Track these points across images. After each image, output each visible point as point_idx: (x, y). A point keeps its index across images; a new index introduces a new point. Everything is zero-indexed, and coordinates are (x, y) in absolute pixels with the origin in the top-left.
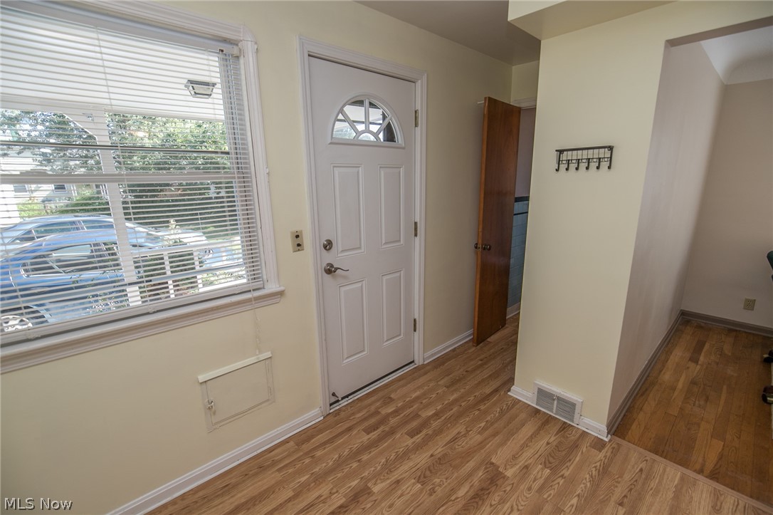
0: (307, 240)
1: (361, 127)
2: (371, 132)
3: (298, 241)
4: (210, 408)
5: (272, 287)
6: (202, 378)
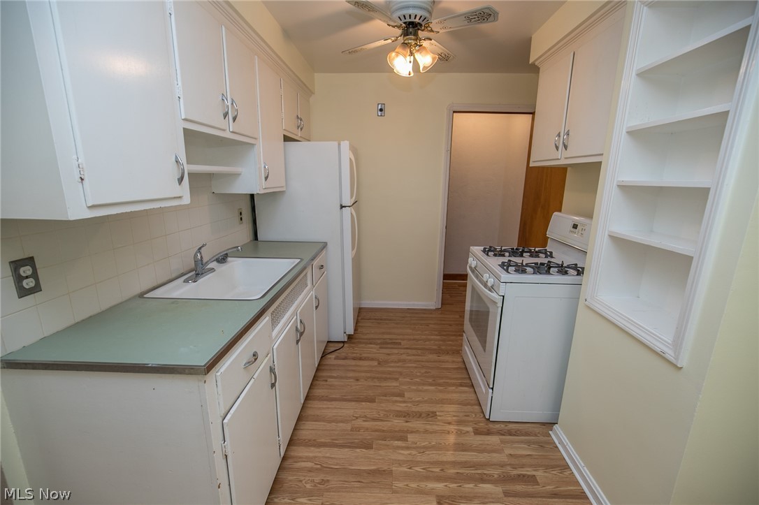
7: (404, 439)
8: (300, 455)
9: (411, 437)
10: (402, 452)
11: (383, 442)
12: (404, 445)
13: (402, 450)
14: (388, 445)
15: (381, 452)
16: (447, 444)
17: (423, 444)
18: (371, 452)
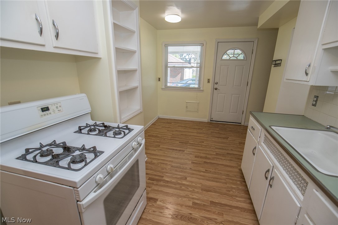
0: (211, 81)
1: (231, 56)
2: (235, 57)
3: (209, 81)
4: (187, 107)
5: (201, 89)
6: (186, 101)
7: (194, 203)
8: (245, 204)
9: (190, 204)
10: (196, 197)
11: (205, 204)
12: (195, 200)
13: (196, 198)
14: (202, 201)
15: (206, 199)
16: (174, 197)
17: (185, 199)
18: (210, 200)
